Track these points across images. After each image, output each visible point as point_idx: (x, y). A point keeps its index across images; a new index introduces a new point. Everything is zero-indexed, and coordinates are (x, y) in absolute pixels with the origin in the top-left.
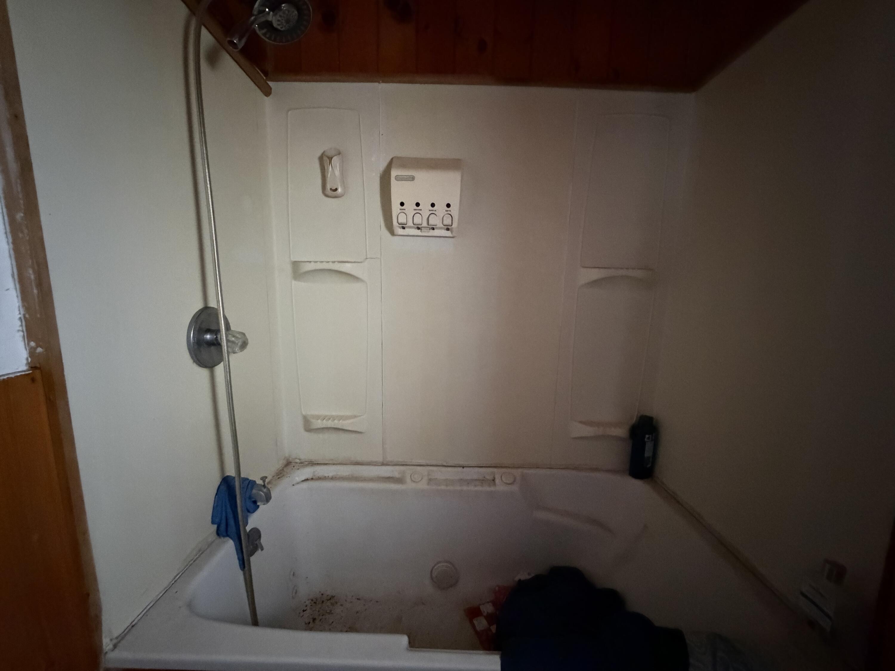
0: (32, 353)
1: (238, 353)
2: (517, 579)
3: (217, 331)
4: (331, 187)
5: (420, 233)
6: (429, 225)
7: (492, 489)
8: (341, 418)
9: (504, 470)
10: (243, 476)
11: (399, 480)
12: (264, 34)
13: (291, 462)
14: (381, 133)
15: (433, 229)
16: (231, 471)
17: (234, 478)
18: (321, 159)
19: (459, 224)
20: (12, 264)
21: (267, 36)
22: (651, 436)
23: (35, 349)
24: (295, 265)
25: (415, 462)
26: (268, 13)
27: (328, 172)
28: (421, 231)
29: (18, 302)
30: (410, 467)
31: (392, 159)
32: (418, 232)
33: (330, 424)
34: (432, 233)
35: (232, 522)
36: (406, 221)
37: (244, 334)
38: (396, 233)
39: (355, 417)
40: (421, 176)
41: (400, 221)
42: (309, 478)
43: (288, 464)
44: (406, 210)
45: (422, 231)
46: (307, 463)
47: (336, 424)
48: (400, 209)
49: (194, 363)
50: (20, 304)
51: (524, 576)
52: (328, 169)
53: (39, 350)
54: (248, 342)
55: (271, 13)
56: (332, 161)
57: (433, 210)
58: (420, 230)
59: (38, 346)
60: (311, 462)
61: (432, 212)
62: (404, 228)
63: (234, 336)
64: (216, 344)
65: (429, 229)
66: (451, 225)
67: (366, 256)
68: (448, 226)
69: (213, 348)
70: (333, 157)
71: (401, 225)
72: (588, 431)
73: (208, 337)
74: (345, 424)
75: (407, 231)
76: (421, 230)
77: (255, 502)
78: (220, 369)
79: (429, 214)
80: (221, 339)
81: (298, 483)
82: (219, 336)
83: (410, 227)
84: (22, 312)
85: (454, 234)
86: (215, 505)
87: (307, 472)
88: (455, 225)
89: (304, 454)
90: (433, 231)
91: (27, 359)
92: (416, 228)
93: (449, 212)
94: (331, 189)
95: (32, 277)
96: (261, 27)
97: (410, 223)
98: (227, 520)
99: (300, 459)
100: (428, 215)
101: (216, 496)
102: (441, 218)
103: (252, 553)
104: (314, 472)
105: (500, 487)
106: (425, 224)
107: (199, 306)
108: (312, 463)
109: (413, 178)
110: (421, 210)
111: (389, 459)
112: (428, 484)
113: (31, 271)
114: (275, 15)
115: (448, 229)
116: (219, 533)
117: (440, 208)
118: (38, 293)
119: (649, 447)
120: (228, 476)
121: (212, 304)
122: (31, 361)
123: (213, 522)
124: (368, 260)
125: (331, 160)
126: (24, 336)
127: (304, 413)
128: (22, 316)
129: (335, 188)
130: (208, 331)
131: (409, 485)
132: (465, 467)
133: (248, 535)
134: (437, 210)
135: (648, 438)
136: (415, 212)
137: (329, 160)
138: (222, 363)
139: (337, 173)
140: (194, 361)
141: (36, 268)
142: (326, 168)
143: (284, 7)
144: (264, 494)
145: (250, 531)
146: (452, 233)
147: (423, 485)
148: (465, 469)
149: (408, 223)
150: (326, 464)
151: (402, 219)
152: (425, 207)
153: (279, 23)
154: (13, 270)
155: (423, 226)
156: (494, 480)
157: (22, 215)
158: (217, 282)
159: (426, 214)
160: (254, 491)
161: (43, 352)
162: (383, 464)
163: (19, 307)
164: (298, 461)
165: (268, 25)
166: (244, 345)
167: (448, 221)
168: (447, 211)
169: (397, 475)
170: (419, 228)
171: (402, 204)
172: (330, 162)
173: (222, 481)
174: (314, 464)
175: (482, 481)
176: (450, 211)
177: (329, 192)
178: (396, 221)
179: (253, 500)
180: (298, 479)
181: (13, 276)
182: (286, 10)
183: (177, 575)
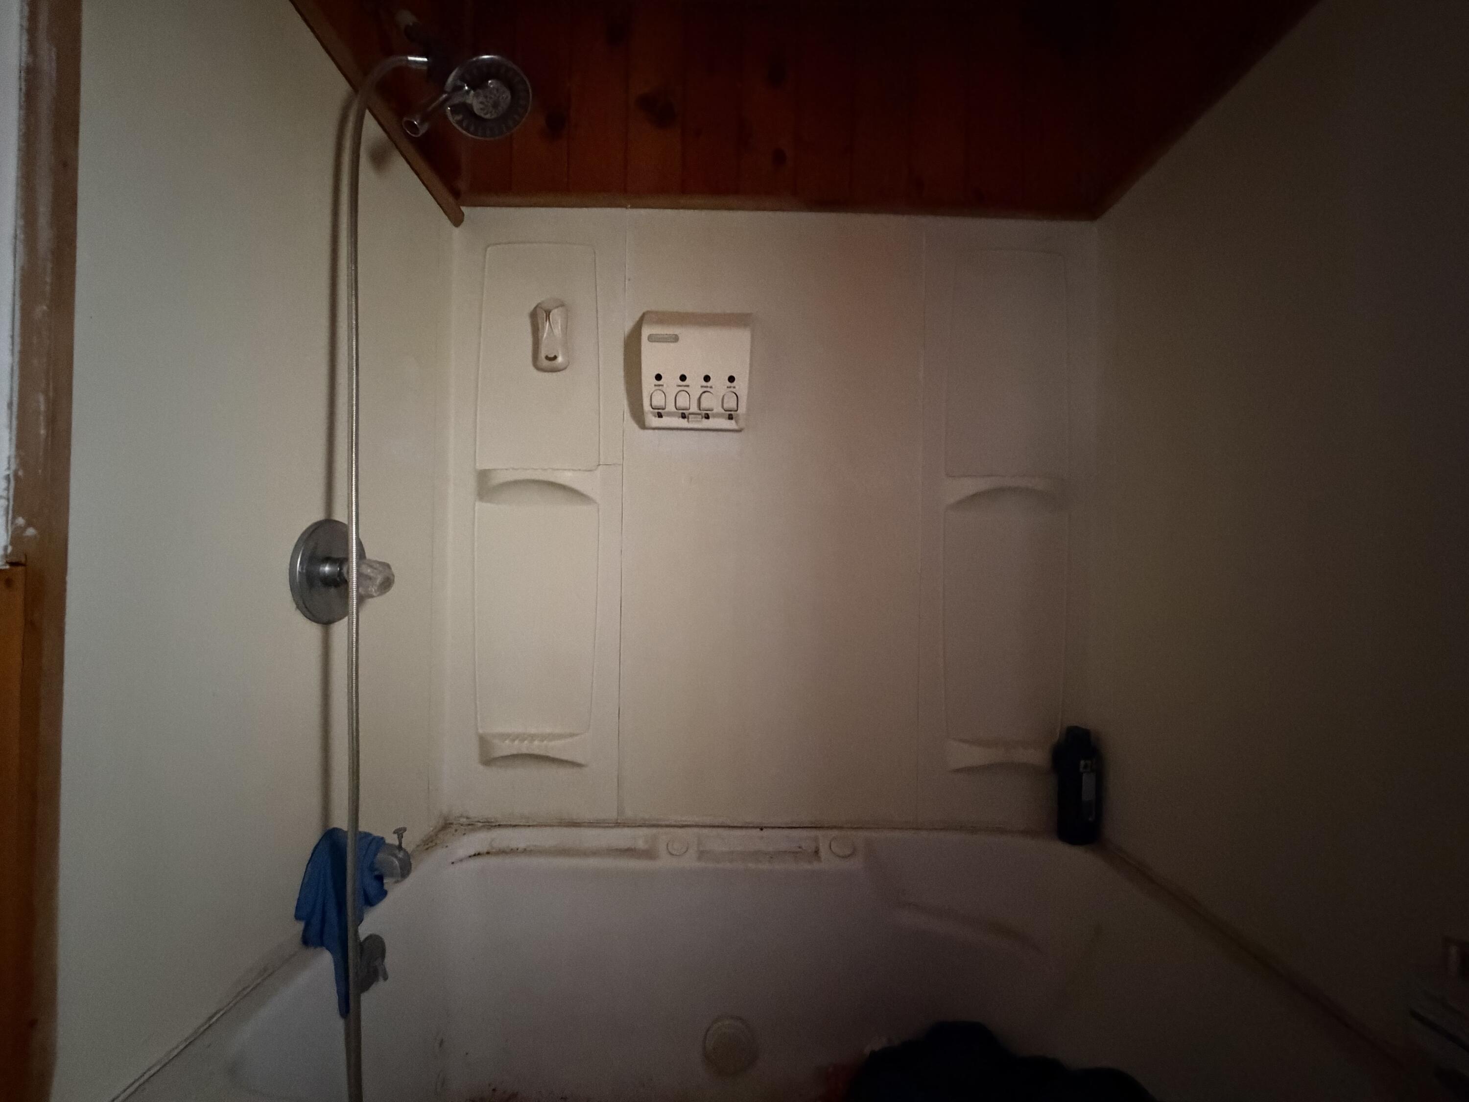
0: (16, 538)
1: (375, 599)
2: (867, 1050)
3: (343, 561)
4: (547, 354)
5: (687, 423)
6: (701, 409)
7: (816, 866)
8: (543, 737)
9: (835, 833)
10: (363, 827)
11: (649, 854)
12: (460, 123)
13: (452, 824)
14: (627, 277)
15: (707, 417)
16: (341, 820)
17: (346, 832)
18: (533, 315)
19: (748, 409)
20: (12, 389)
21: (464, 125)
22: (1089, 762)
23: (24, 529)
24: (483, 476)
25: (674, 818)
26: (468, 92)
27: (543, 332)
28: (688, 421)
29: (10, 448)
30: (667, 830)
31: (644, 315)
32: (683, 423)
33: (524, 747)
34: (706, 424)
35: (332, 915)
36: (664, 403)
37: (388, 566)
38: (647, 424)
39: (572, 735)
40: (689, 335)
41: (655, 403)
42: (482, 852)
43: (446, 825)
44: (665, 386)
45: (690, 420)
46: (480, 824)
47: (537, 748)
48: (655, 385)
49: (298, 610)
50: (13, 452)
51: (877, 1044)
52: (544, 327)
53: (31, 532)
54: (394, 580)
55: (472, 92)
56: (551, 316)
57: (707, 387)
58: (686, 420)
59: (29, 524)
60: (489, 822)
61: (705, 389)
62: (660, 416)
63: (371, 567)
64: (339, 582)
65: (700, 417)
66: (736, 408)
67: (599, 462)
68: (731, 411)
69: (333, 590)
70: (553, 309)
71: (657, 411)
72: (977, 756)
73: (327, 569)
74: (553, 748)
75: (665, 421)
76: (688, 419)
77: (380, 878)
78: (340, 629)
79: (701, 392)
80: (348, 572)
81: (461, 860)
82: (345, 570)
83: (670, 414)
84: (13, 467)
85: (742, 424)
86: (306, 880)
87: (478, 841)
88: (742, 410)
89: (476, 810)
90: (706, 420)
91: (6, 548)
92: (680, 415)
93: (734, 390)
94: (547, 358)
95: (42, 408)
96: (455, 109)
97: (671, 407)
98: (324, 913)
99: (468, 818)
100: (700, 394)
101: (308, 864)
102: (721, 399)
103: (366, 983)
104: (493, 840)
105: (828, 863)
106: (694, 408)
107: (318, 515)
108: (490, 825)
109: (676, 339)
110: (688, 386)
111: (629, 813)
112: (699, 858)
113: (41, 398)
114: (477, 96)
115: (730, 417)
116: (306, 941)
117: (719, 383)
118: (47, 437)
119: (1088, 782)
120: (335, 829)
121: (340, 515)
122: (10, 553)
123: (297, 917)
124: (600, 467)
125: (549, 314)
126: (8, 506)
127: (481, 731)
128: (10, 472)
129: (552, 356)
130: (327, 560)
131: (664, 862)
132: (766, 827)
133: (361, 946)
134: (713, 387)
135: (1086, 766)
136: (679, 390)
137: (546, 314)
138: (346, 619)
139: (558, 331)
140: (298, 607)
141: (51, 394)
142: (540, 326)
143: (491, 83)
144: (400, 864)
145: (367, 939)
146: (737, 422)
147: (689, 862)
148: (765, 833)
149: (667, 406)
150: (515, 826)
151: (658, 400)
152: (695, 383)
153: (482, 106)
154: (11, 397)
155: (691, 411)
156: (817, 852)
157: (45, 308)
158: (352, 471)
159: (696, 392)
160: (381, 856)
161: (35, 536)
162: (618, 825)
163: (9, 458)
164: (463, 820)
165: (465, 109)
166: (387, 584)
167: (731, 403)
168: (730, 387)
169: (641, 844)
170: (684, 416)
171: (658, 377)
172: (548, 316)
173: (322, 838)
174: (492, 826)
175: (796, 854)
176: (734, 387)
177: (546, 363)
178: (649, 403)
179: (376, 873)
180: (462, 852)
181: (10, 405)
182: (494, 87)
183: (216, 1014)
